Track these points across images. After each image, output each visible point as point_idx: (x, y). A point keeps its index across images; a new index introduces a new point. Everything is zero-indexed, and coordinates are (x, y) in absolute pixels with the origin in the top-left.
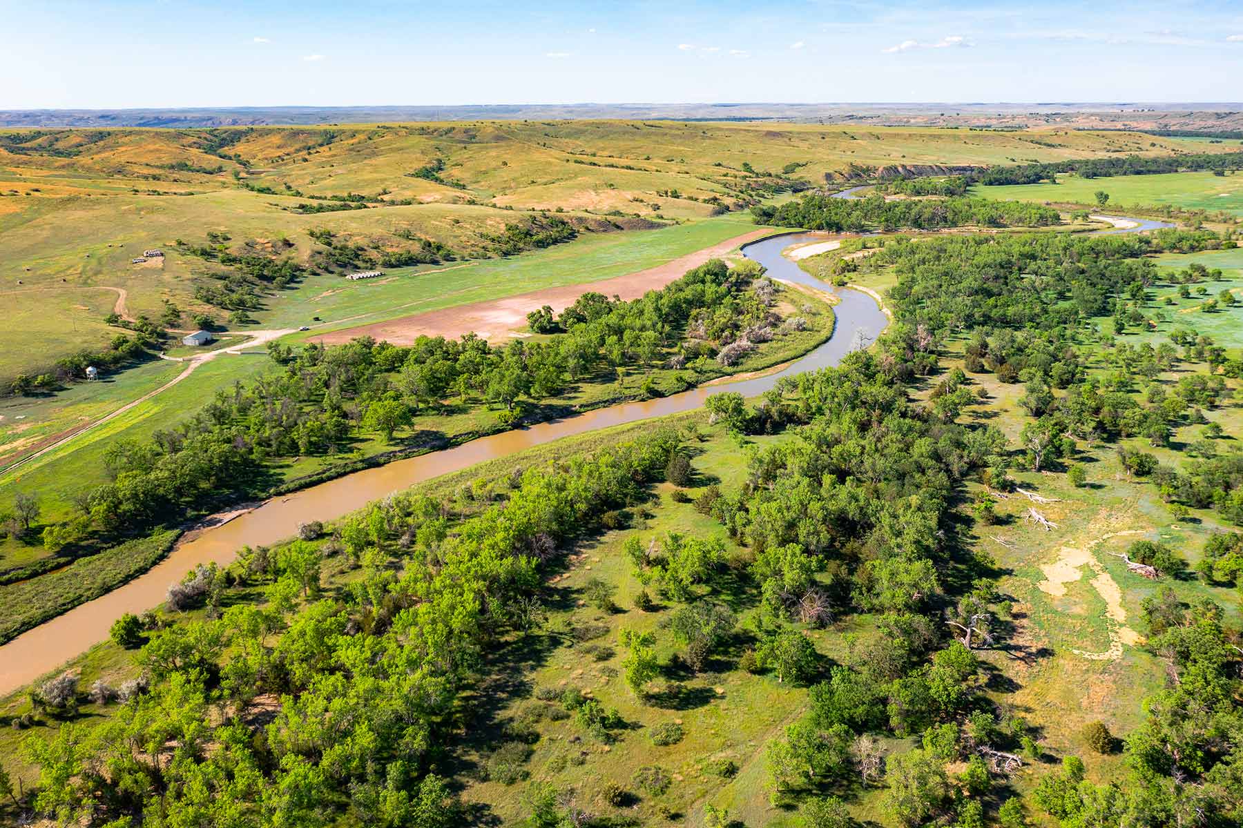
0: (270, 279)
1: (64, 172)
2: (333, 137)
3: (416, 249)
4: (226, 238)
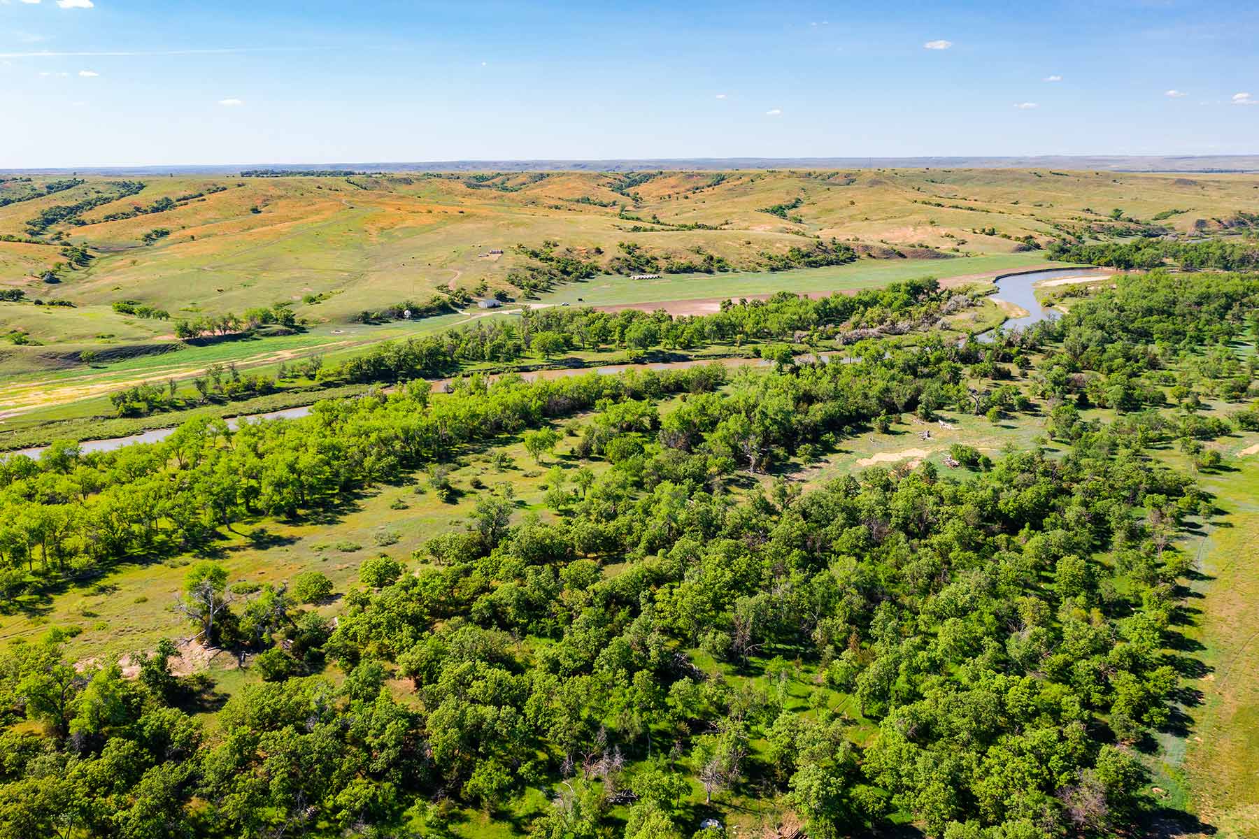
0: (568, 274)
1: (493, 202)
2: (723, 179)
3: (698, 260)
4: (555, 245)
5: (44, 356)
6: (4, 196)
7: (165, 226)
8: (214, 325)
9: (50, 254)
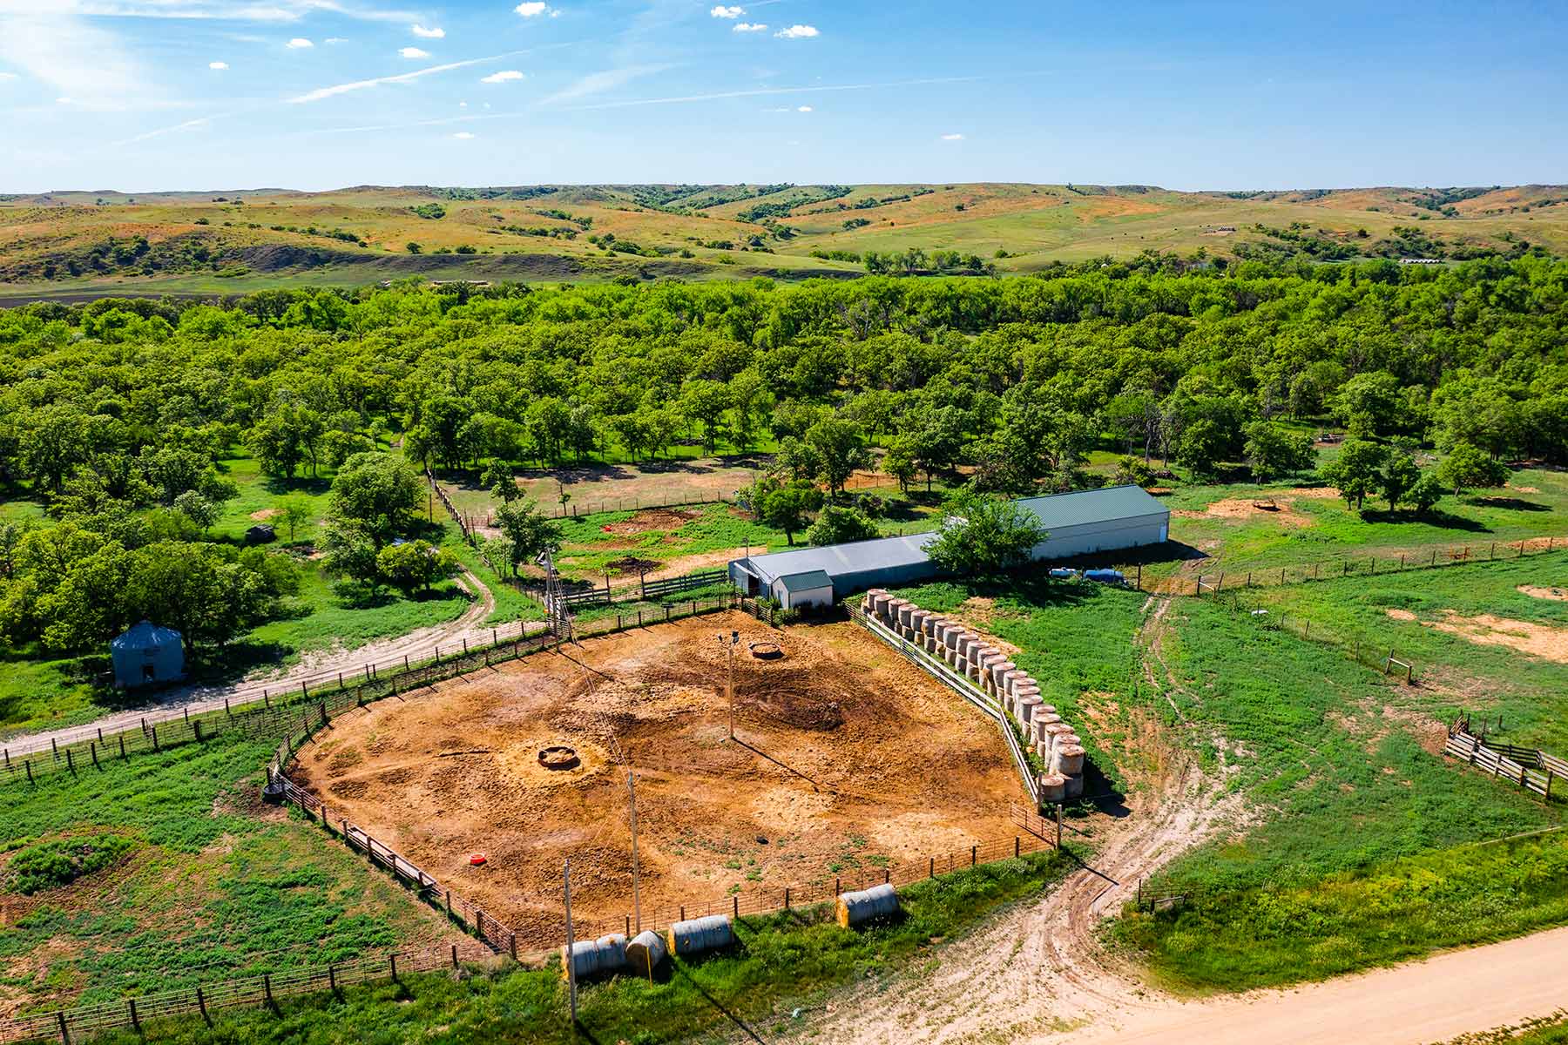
4: (1305, 227)
5: (747, 270)
6: (719, 197)
7: (867, 218)
8: (901, 260)
9: (757, 228)
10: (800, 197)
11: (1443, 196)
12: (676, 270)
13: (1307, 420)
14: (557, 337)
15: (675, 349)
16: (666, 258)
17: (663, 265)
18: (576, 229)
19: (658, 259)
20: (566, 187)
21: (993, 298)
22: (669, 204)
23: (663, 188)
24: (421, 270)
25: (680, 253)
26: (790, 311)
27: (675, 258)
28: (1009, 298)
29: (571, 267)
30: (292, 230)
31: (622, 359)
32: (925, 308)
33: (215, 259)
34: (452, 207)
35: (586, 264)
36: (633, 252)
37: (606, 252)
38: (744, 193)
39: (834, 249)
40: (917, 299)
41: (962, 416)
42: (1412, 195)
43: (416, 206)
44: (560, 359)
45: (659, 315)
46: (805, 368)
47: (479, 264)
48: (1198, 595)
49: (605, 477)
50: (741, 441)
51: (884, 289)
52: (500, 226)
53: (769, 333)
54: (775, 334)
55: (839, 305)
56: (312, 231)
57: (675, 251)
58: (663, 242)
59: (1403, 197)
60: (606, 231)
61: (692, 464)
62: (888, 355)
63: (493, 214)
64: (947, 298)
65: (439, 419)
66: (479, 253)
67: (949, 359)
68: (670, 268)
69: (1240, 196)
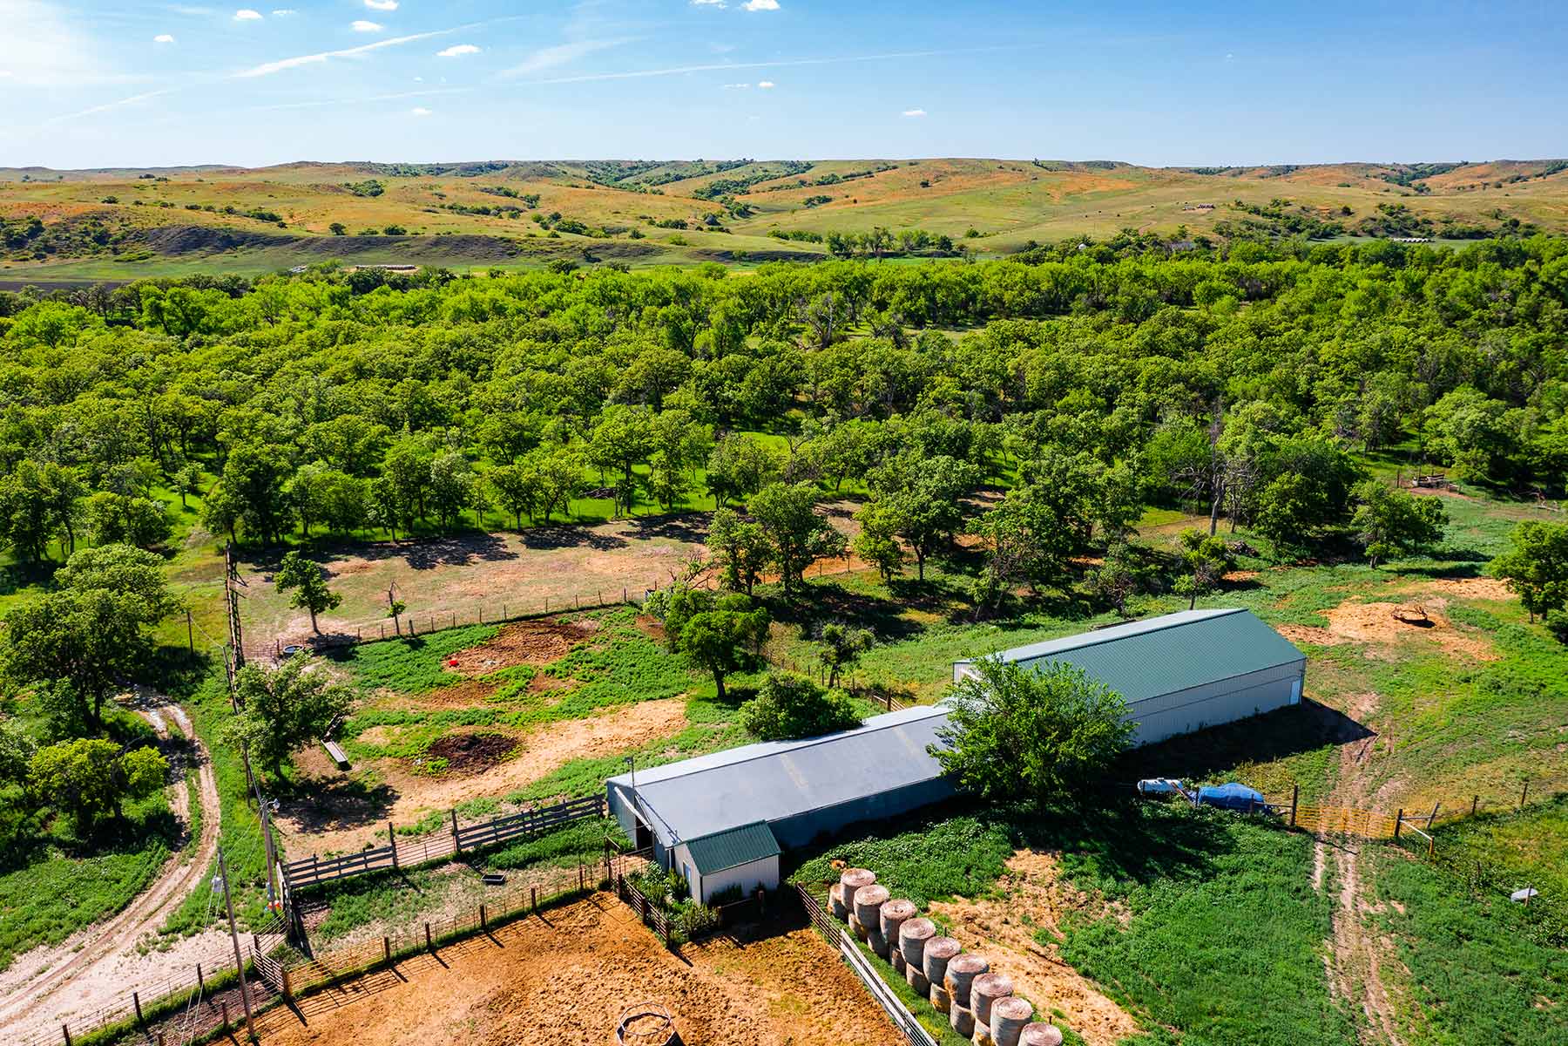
3: (1494, 225)
4: (1287, 204)
5: (700, 253)
6: (676, 173)
7: (828, 195)
8: (866, 241)
9: (714, 206)
10: (760, 173)
11: (1412, 172)
12: (624, 252)
13: (1384, 451)
14: (456, 344)
15: (597, 359)
16: (614, 239)
17: (608, 247)
18: (521, 207)
19: (604, 240)
20: (516, 163)
21: (973, 287)
22: (624, 181)
23: (618, 164)
24: (344, 253)
25: (630, 233)
26: (737, 310)
27: (624, 239)
28: (990, 287)
29: (508, 249)
30: (209, 209)
31: (527, 374)
32: (896, 299)
33: (116, 242)
34: (392, 184)
35: (525, 246)
36: (579, 232)
37: (549, 232)
38: (702, 169)
39: (795, 228)
40: (886, 288)
41: (965, 472)
42: (1381, 171)
43: (353, 183)
44: (454, 371)
45: (584, 313)
46: (755, 383)
47: (408, 246)
48: (1397, 841)
49: (475, 557)
50: (667, 495)
51: (849, 278)
52: (440, 204)
53: (712, 338)
54: (720, 340)
55: (800, 296)
56: (230, 211)
57: (625, 231)
58: (612, 221)
59: (1371, 173)
60: (554, 209)
61: (599, 531)
62: (857, 367)
63: (435, 191)
64: (922, 288)
65: (244, 479)
66: (408, 234)
67: (931, 372)
68: (616, 250)
69: (1207, 172)
